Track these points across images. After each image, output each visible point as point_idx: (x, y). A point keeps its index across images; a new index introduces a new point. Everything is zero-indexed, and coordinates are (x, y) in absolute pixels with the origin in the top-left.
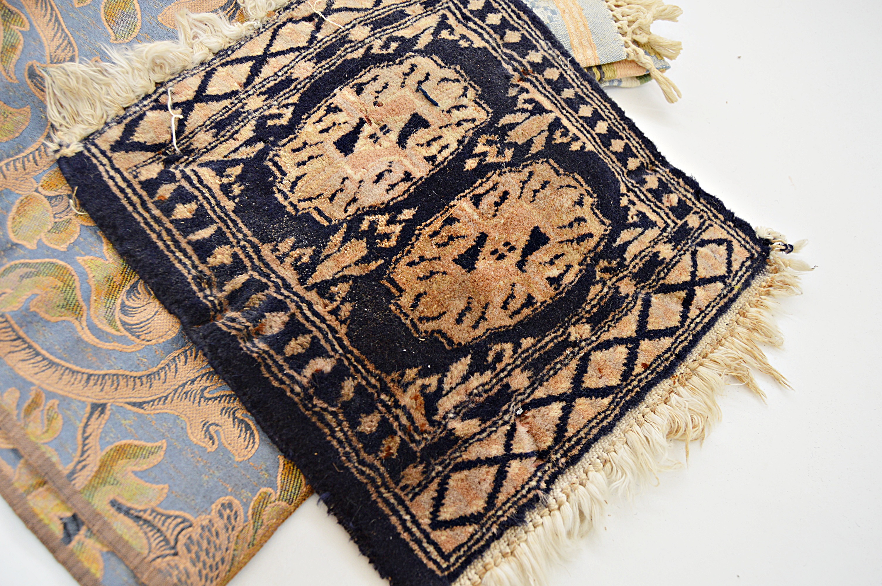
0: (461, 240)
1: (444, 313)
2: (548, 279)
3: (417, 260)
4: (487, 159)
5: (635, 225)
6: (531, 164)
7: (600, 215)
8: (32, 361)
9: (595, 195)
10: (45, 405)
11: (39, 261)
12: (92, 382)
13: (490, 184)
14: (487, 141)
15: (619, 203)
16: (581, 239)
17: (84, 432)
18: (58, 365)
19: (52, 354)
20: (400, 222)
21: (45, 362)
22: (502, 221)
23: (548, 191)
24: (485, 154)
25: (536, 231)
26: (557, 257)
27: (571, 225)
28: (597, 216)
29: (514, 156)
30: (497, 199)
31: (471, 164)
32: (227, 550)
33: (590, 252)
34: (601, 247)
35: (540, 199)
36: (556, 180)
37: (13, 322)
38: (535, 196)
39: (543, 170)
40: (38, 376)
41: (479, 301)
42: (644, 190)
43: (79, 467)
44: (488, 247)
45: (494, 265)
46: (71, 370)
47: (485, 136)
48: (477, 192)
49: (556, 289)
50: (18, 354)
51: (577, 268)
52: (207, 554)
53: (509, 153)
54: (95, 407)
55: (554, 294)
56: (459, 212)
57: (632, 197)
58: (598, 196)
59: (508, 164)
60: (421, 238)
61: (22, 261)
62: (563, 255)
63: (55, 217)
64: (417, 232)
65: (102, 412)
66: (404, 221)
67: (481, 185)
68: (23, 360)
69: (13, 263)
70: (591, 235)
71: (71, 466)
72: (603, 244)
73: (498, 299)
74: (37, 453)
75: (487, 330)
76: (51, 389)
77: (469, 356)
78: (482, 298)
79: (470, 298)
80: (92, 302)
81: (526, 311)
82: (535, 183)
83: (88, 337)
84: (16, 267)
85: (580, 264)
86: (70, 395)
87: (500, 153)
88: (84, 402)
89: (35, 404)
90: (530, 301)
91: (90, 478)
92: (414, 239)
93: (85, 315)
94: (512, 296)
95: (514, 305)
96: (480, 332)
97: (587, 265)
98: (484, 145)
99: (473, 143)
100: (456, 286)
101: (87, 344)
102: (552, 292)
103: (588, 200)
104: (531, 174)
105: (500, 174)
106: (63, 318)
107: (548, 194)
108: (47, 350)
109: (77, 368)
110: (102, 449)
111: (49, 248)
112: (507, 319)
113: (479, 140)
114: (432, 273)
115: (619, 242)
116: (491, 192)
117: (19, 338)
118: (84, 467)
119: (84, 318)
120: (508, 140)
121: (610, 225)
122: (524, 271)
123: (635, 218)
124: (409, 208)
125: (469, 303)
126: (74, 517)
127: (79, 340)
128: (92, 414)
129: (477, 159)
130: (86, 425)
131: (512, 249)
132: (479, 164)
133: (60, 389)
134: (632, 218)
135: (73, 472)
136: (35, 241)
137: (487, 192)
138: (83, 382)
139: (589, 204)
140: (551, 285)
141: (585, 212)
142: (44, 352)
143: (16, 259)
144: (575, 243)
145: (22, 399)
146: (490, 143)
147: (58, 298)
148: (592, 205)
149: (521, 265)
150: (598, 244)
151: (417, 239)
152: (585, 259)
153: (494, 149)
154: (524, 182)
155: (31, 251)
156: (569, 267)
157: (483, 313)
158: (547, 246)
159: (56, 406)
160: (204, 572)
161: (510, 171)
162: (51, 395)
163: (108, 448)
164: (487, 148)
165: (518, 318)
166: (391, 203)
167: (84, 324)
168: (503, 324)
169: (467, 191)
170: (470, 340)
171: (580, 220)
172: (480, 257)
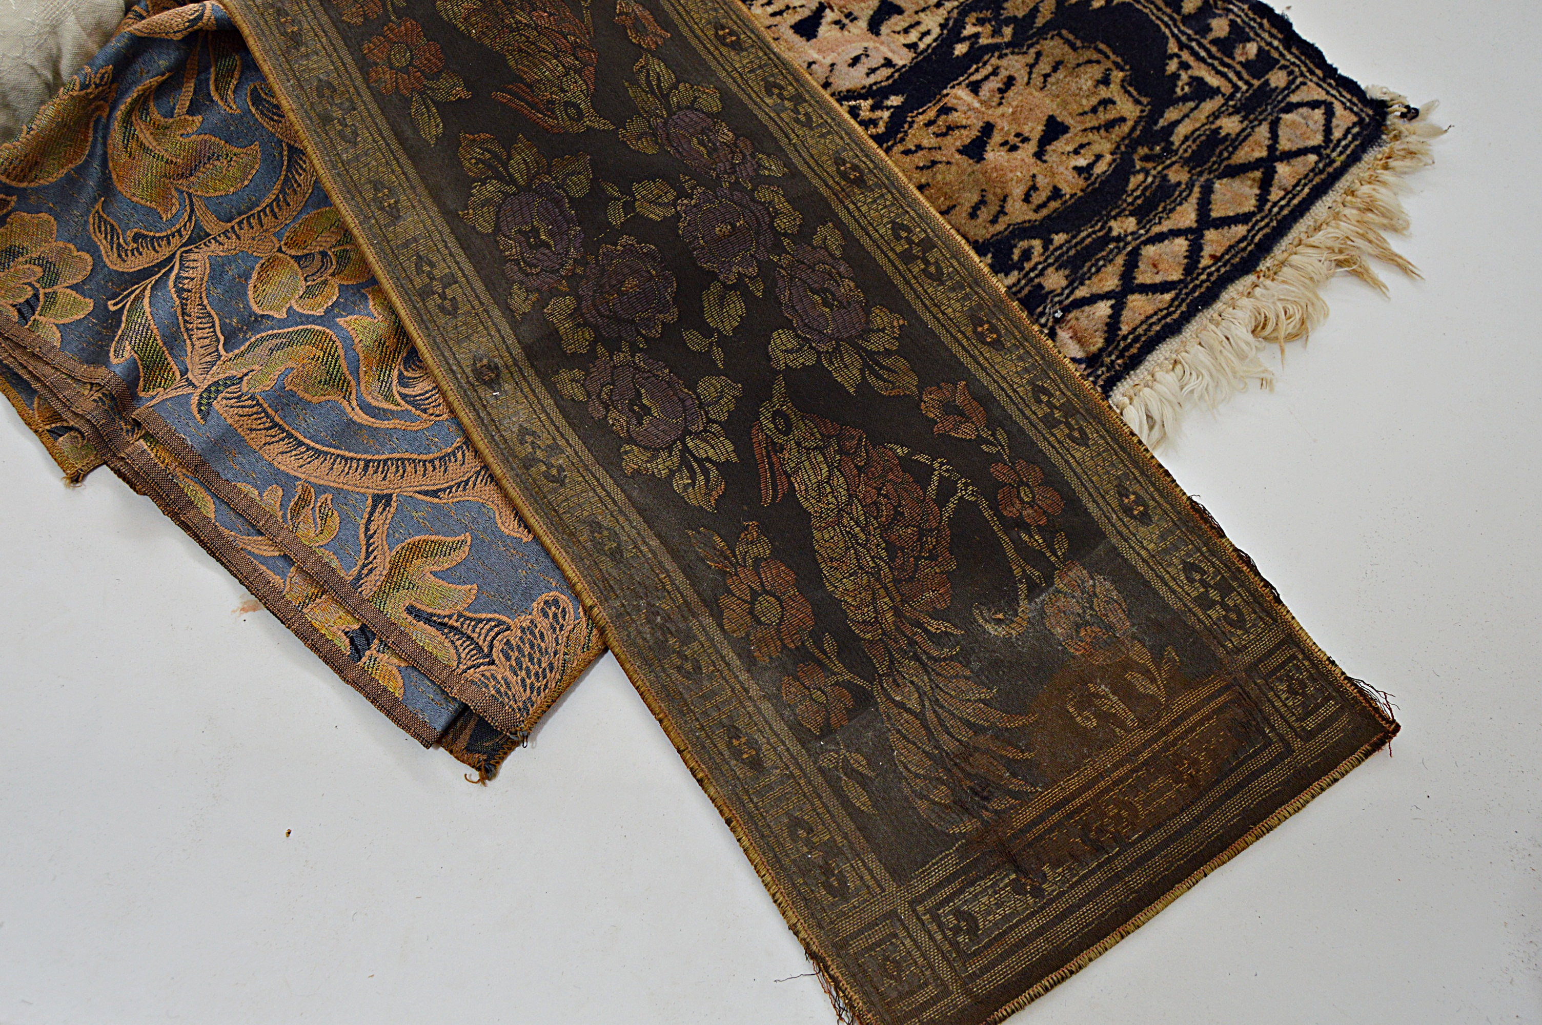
0: (962, 131)
1: (954, 206)
2: (1075, 168)
3: (913, 148)
4: (980, 41)
5: (1185, 99)
6: (1037, 43)
7: (1135, 93)
8: (294, 453)
9: (1127, 67)
10: (316, 501)
11: (290, 330)
12: (371, 470)
13: (989, 69)
14: (978, 19)
15: (1165, 70)
16: (1109, 125)
17: (367, 529)
18: (327, 453)
19: (317, 442)
20: (888, 108)
21: (311, 453)
22: (1011, 110)
23: (1060, 74)
24: (977, 36)
25: (1051, 121)
26: (1082, 146)
27: (1094, 110)
28: (1130, 95)
29: (1014, 34)
30: (1000, 85)
31: (960, 49)
32: (555, 654)
33: (1123, 139)
34: (1138, 132)
35: (1052, 84)
36: (1071, 58)
37: (265, 405)
38: (1045, 81)
39: (1054, 47)
40: (303, 469)
41: (995, 194)
42: (1205, 42)
43: (365, 571)
44: (997, 138)
45: (1006, 157)
46: (343, 457)
47: (974, 14)
48: (974, 78)
49: (1086, 179)
50: (276, 445)
51: (1109, 158)
52: (531, 660)
53: (1008, 31)
54: (377, 499)
55: (1085, 185)
56: (955, 101)
57: (1186, 56)
58: (1131, 68)
59: (1008, 45)
60: (915, 126)
61: (270, 332)
62: (1089, 144)
63: (306, 280)
64: (909, 119)
65: (388, 504)
66: (892, 107)
67: (977, 70)
68: (282, 453)
69: (258, 336)
70: (1123, 120)
71: (355, 571)
72: (1140, 128)
73: (1018, 191)
74: (313, 558)
75: (1009, 225)
76: (322, 482)
77: (990, 256)
78: (999, 191)
79: (983, 190)
80: (362, 375)
81: (1054, 205)
82: (1044, 67)
83: (360, 417)
84: (262, 340)
85: (1112, 154)
86: (345, 487)
87: (996, 32)
88: (363, 494)
89: (303, 501)
90: (1056, 193)
91: (379, 583)
92: (906, 126)
93: (354, 392)
94: (1034, 188)
95: (1038, 198)
96: (1000, 227)
97: (1122, 153)
98: (974, 25)
99: (960, 24)
100: (965, 177)
101: (361, 426)
102: (1081, 183)
103: (1118, 76)
104: (1039, 54)
105: (1000, 57)
106: (327, 397)
107: (1061, 77)
108: (310, 439)
109: (352, 454)
110: (390, 549)
111: (301, 315)
112: (1031, 213)
113: (967, 20)
114: (934, 163)
115: (1162, 123)
116: (992, 78)
117: (276, 425)
118: (371, 571)
119: (353, 396)
120: (1005, 14)
121: (1148, 104)
122: (1045, 162)
123: (1187, 89)
124: (897, 95)
125: (983, 196)
126: (363, 628)
127: (351, 422)
128: (374, 508)
129: (968, 43)
130: (369, 521)
131: (1026, 140)
132: (971, 47)
133: (332, 480)
134: (1183, 89)
135: (359, 577)
136: (285, 310)
137: (986, 78)
138: (359, 470)
139: (1118, 81)
140: (1080, 175)
141: (1113, 91)
142: (307, 441)
143: (263, 331)
144: (1102, 131)
145: (286, 497)
146: (981, 22)
147: (319, 373)
148: (1123, 81)
149: (1039, 155)
150: (1133, 129)
151: (910, 127)
152: (1118, 147)
153: (988, 28)
154: (1031, 66)
155: (279, 320)
156: (1099, 157)
157: (1002, 207)
158: (1068, 135)
159: (329, 502)
160: (528, 681)
161: (1013, 53)
162: (322, 489)
163: (399, 547)
164: (979, 29)
165: (1045, 212)
166: (874, 88)
167: (354, 403)
168: (1027, 218)
169: (961, 79)
170: (989, 236)
171: (1107, 103)
172: (988, 148)
